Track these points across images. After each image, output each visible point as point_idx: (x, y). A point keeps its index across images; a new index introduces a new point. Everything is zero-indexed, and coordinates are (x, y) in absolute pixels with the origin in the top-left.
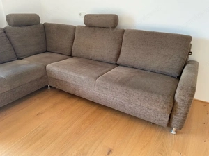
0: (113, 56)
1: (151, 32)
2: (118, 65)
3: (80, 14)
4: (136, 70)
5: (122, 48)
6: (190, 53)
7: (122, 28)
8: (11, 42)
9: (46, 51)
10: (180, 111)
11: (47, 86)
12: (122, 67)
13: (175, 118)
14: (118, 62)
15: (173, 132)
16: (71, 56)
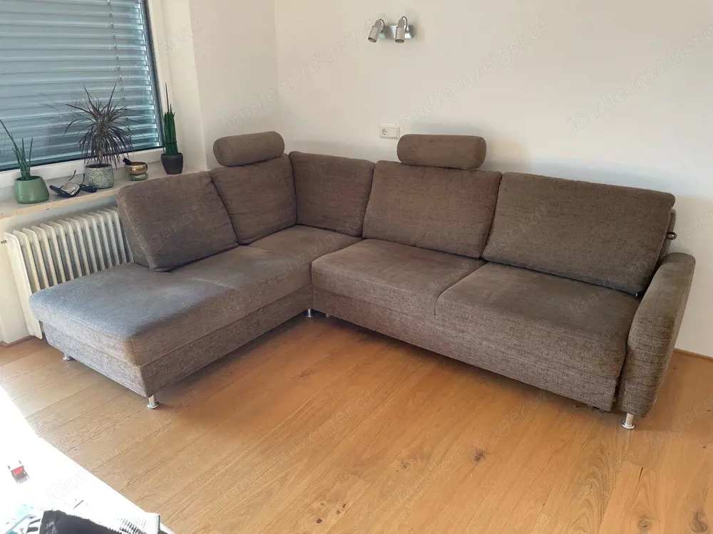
0: (474, 239)
1: (571, 182)
2: (486, 262)
3: (384, 131)
4: (535, 275)
5: (497, 219)
6: (670, 234)
7: (496, 170)
8: (225, 205)
9: (297, 223)
10: (641, 370)
11: (306, 312)
12: (498, 268)
13: (629, 389)
14: (485, 254)
15: (627, 426)
16: (360, 236)
